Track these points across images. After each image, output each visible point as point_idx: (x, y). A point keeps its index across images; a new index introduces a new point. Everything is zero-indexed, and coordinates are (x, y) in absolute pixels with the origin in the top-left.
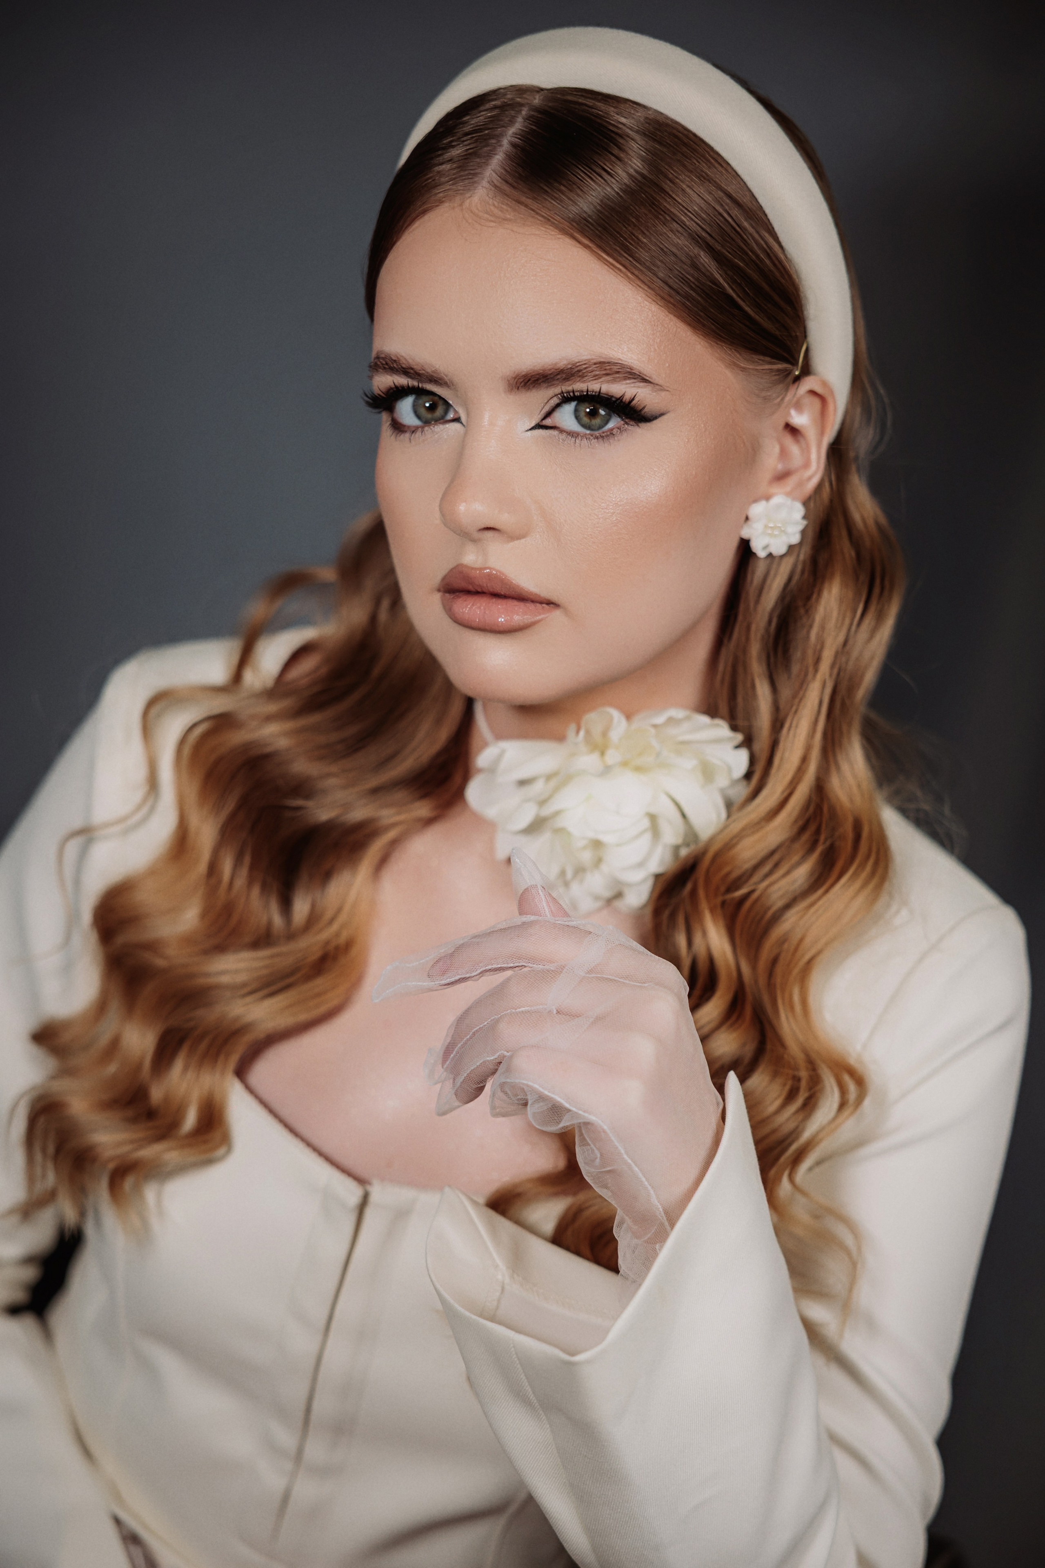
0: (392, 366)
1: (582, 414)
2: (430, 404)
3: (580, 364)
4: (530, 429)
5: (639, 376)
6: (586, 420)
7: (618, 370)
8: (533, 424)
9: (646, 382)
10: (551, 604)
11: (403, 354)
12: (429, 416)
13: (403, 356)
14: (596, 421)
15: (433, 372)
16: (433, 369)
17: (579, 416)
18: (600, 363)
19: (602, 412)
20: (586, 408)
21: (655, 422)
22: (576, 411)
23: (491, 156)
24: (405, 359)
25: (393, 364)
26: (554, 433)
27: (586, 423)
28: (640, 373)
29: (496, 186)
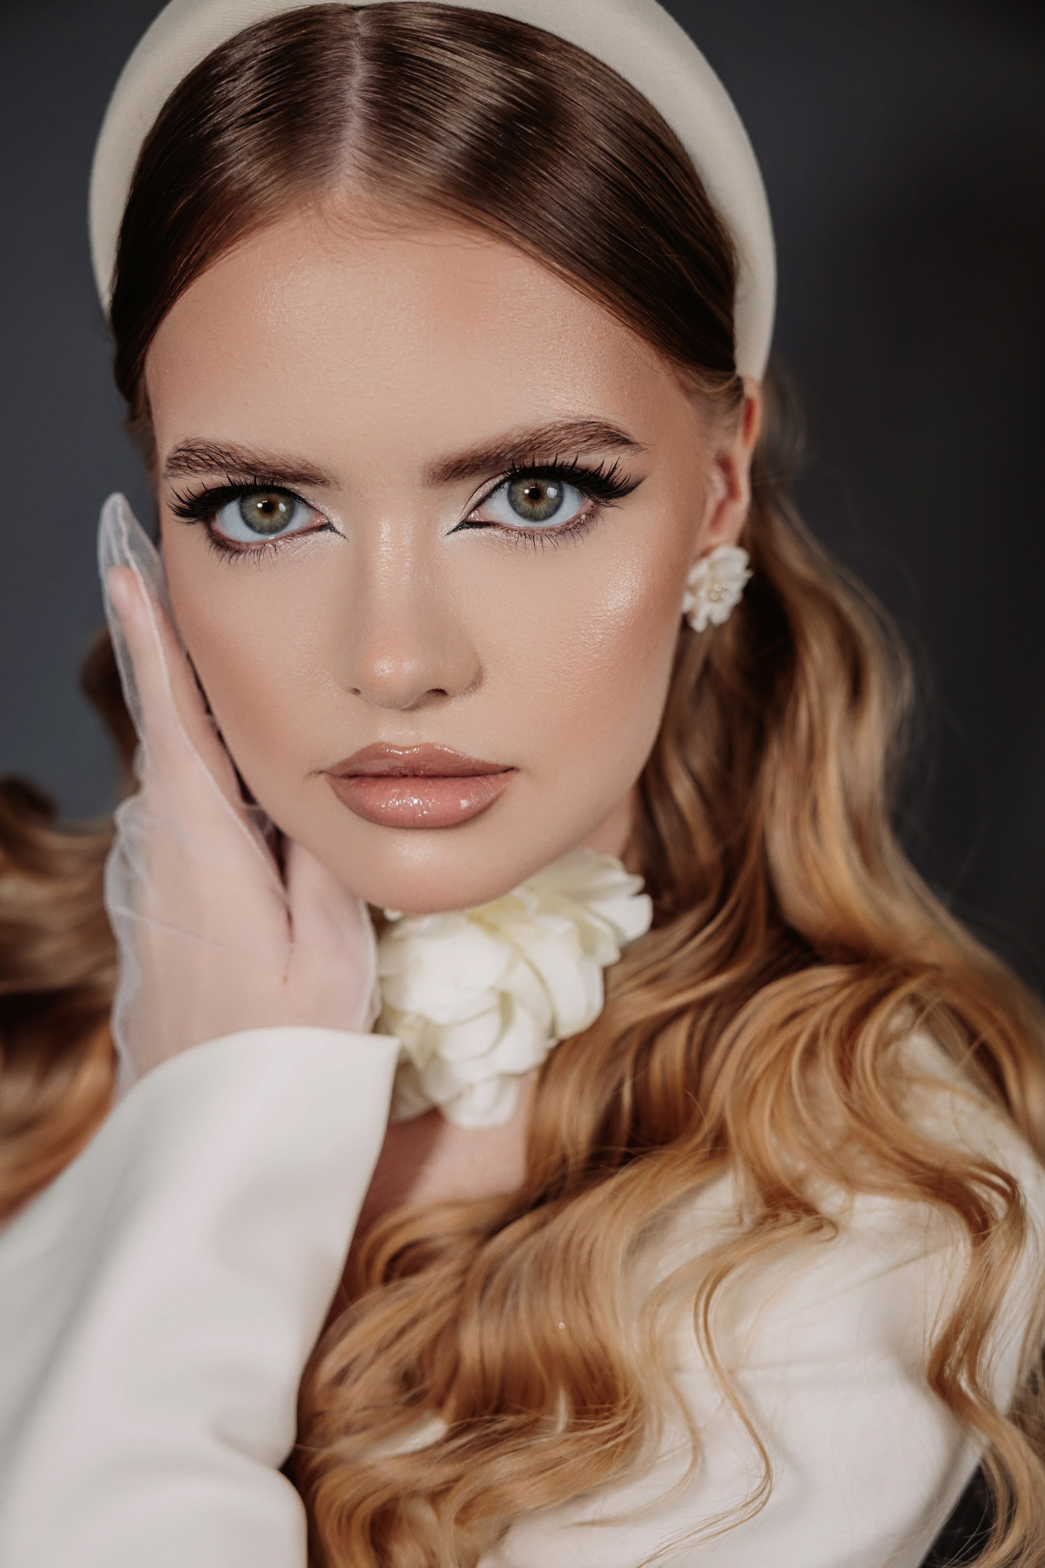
0: (223, 461)
1: (520, 498)
2: (264, 504)
3: (543, 431)
4: (454, 530)
5: (618, 435)
6: (526, 505)
7: (592, 433)
8: (455, 524)
9: (626, 444)
10: (509, 769)
11: (244, 444)
12: (266, 521)
13: (243, 448)
14: (540, 506)
15: (305, 468)
16: (304, 464)
17: (515, 500)
18: (571, 426)
19: (551, 492)
20: (525, 489)
21: (630, 495)
22: (510, 493)
23: (341, 125)
24: (248, 451)
25: (224, 458)
26: (498, 533)
27: (527, 509)
28: (618, 431)
29: (371, 172)
